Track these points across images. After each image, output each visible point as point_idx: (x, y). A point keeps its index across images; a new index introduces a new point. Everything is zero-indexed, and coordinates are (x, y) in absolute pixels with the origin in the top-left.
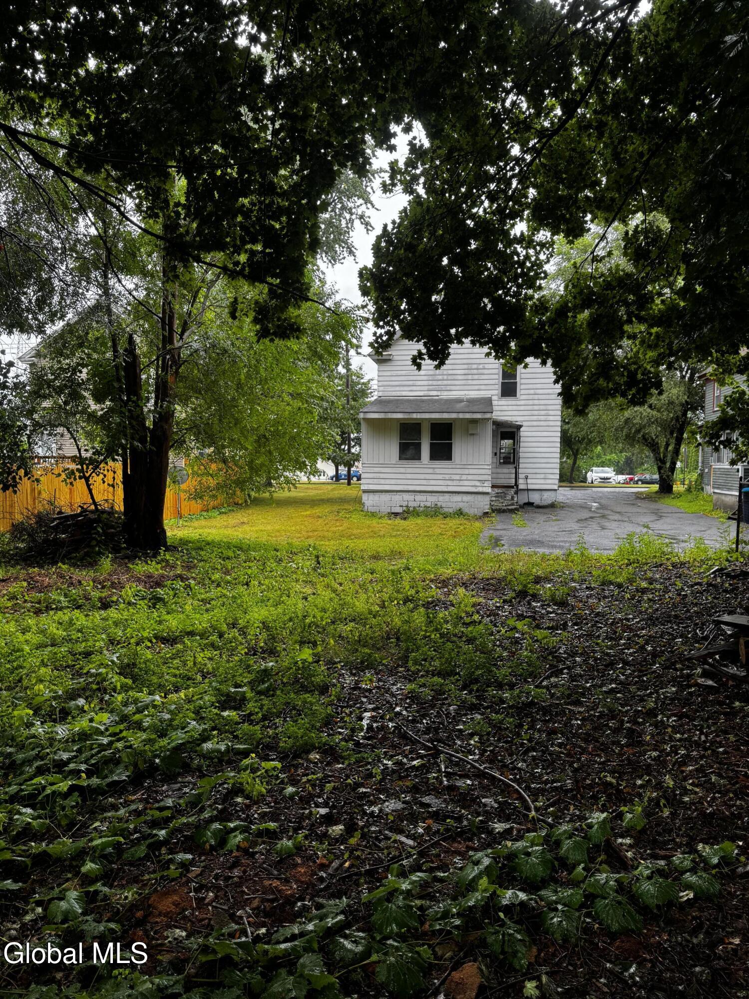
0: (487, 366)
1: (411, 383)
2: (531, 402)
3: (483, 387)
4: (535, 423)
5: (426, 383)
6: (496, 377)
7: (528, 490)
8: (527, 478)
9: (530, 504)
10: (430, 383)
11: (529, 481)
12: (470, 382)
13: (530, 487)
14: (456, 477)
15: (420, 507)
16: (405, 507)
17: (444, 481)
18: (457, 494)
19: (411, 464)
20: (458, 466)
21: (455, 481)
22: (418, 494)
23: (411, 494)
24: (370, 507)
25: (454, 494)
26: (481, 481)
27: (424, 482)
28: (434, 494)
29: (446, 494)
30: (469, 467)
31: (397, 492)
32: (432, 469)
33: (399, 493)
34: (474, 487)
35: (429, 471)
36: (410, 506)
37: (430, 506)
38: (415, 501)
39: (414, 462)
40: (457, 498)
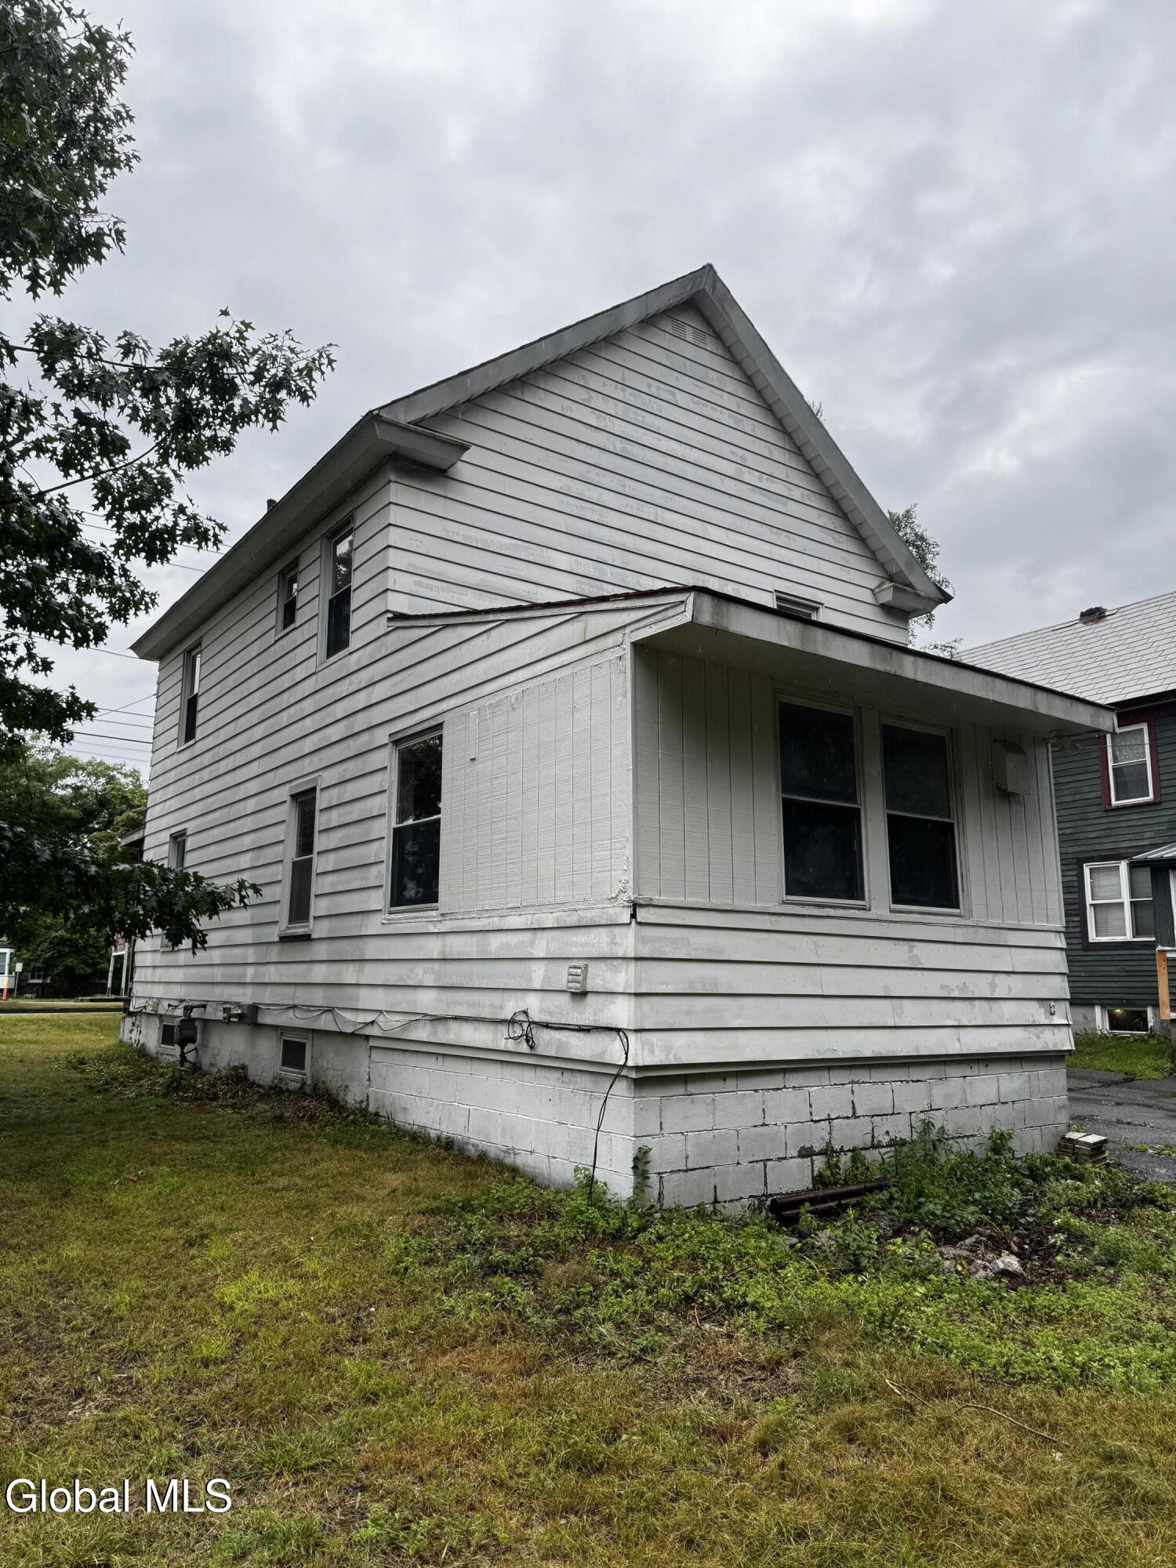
14: (979, 985)
15: (874, 1147)
16: (822, 1153)
17: (944, 1003)
18: (982, 1069)
19: (834, 915)
20: (982, 936)
21: (977, 1003)
22: (861, 1075)
23: (839, 1076)
24: (671, 1181)
25: (975, 1070)
26: (1048, 1003)
27: (882, 1012)
28: (916, 1073)
29: (953, 1071)
30: (1012, 938)
31: (784, 1071)
32: (905, 946)
33: (794, 1080)
34: (1032, 1029)
35: (897, 954)
36: (837, 1147)
37: (906, 1135)
38: (855, 1116)
39: (845, 908)
40: (986, 1085)
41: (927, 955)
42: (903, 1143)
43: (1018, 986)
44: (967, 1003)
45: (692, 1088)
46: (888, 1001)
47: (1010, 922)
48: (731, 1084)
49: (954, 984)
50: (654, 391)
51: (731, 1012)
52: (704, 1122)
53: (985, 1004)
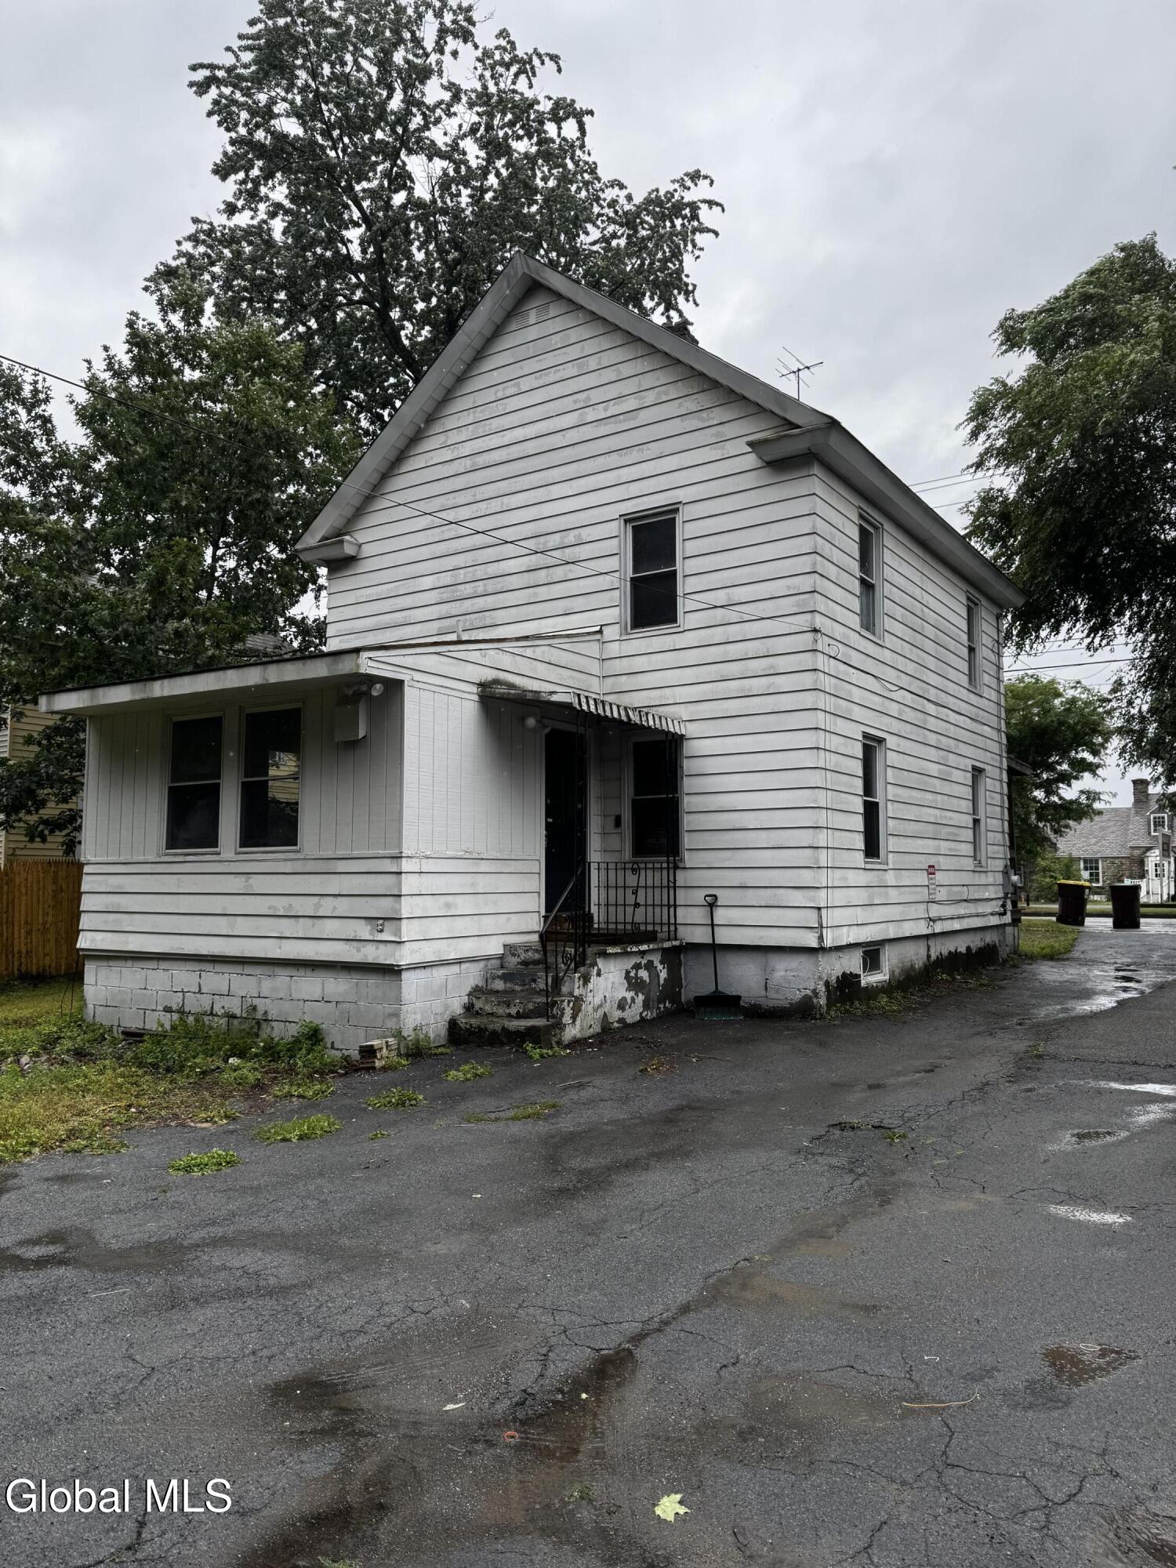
0: (586, 534)
1: (399, 617)
2: (718, 634)
3: (579, 604)
4: (733, 707)
5: (434, 611)
6: (613, 563)
7: (714, 948)
8: (712, 904)
9: (723, 1003)
10: (444, 609)
11: (721, 916)
12: (543, 593)
13: (724, 937)
14: (306, 906)
15: (212, 1014)
16: (178, 1012)
17: (272, 919)
18: (309, 972)
19: (197, 860)
20: (310, 866)
21: (301, 920)
22: (208, 967)
23: (191, 966)
24: (99, 1010)
25: (302, 972)
26: (374, 921)
27: (221, 925)
28: (248, 970)
29: (279, 971)
30: (342, 866)
31: (159, 959)
32: (243, 878)
33: (164, 965)
34: (354, 943)
35: (236, 884)
36: (187, 1010)
37: (238, 1012)
38: (200, 992)
39: (202, 854)
40: (310, 986)
41: (258, 884)
42: (234, 1017)
43: (343, 906)
44: (293, 920)
45: (111, 963)
46: (225, 918)
47: (340, 853)
48: (129, 963)
49: (280, 905)
50: (500, 395)
51: (126, 922)
52: (116, 983)
53: (309, 921)
